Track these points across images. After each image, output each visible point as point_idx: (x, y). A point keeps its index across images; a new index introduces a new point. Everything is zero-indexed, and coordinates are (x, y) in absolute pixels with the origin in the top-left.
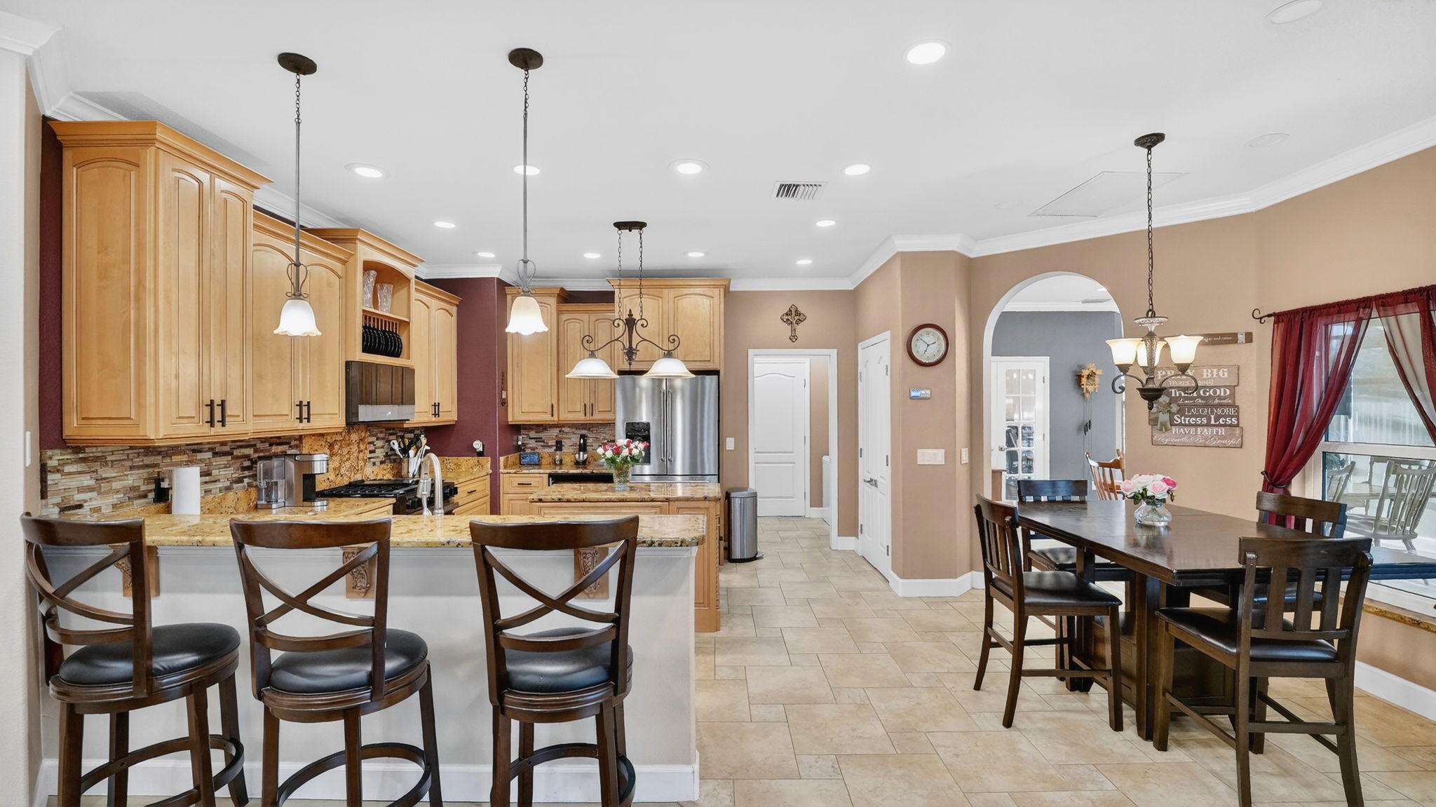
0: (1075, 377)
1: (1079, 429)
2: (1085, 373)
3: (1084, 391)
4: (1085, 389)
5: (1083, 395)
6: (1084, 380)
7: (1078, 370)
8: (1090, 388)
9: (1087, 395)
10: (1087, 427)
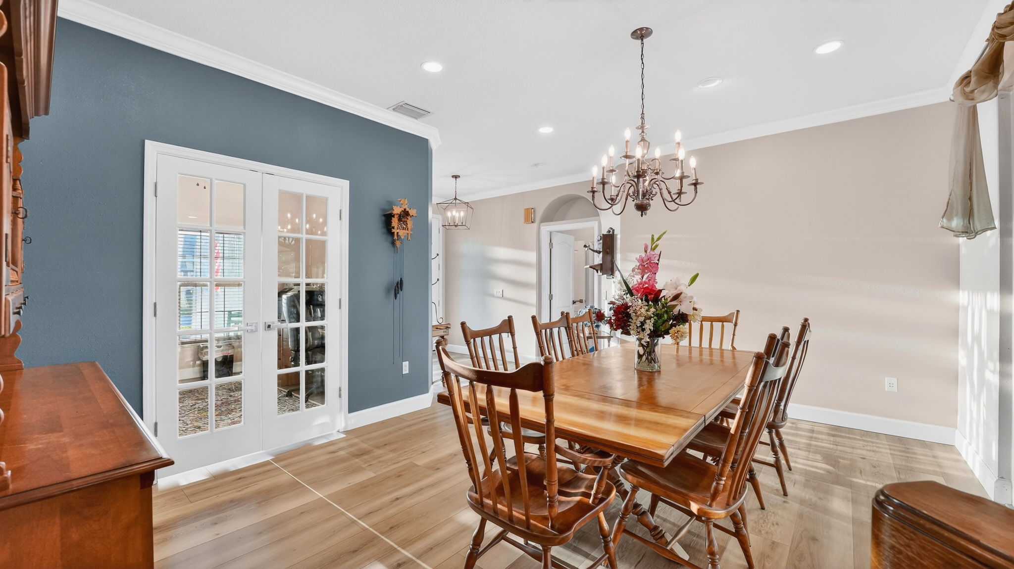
0: (383, 218)
1: (388, 291)
2: (397, 210)
3: (396, 237)
4: (396, 234)
5: (393, 243)
6: (395, 222)
7: (387, 207)
8: (402, 233)
9: (398, 244)
10: (398, 287)
